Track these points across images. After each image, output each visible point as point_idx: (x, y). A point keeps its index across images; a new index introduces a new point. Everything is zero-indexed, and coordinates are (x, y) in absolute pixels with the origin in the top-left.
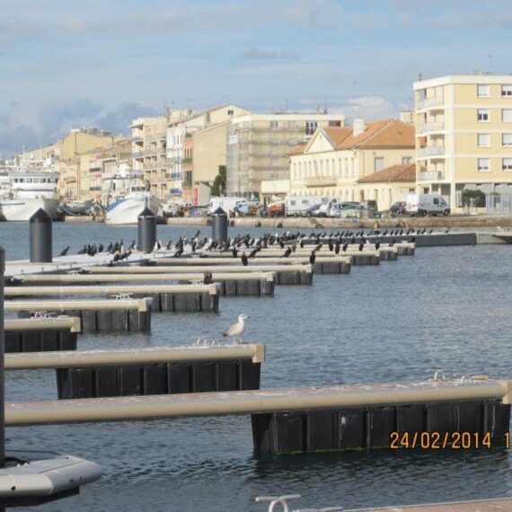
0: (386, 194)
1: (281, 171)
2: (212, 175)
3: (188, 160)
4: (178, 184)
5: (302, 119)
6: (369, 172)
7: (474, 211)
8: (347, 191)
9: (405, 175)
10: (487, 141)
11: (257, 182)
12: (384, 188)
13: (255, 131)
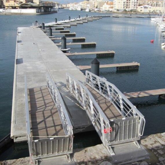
0: (111, 10)
1: (102, 6)
2: (96, 6)
3: (94, 5)
4: (93, 7)
5: (105, 1)
6: (110, 7)
7: (118, 12)
8: (107, 9)
9: (112, 8)
10: (120, 5)
11: (100, 7)
12: (110, 9)
13: (100, 2)
